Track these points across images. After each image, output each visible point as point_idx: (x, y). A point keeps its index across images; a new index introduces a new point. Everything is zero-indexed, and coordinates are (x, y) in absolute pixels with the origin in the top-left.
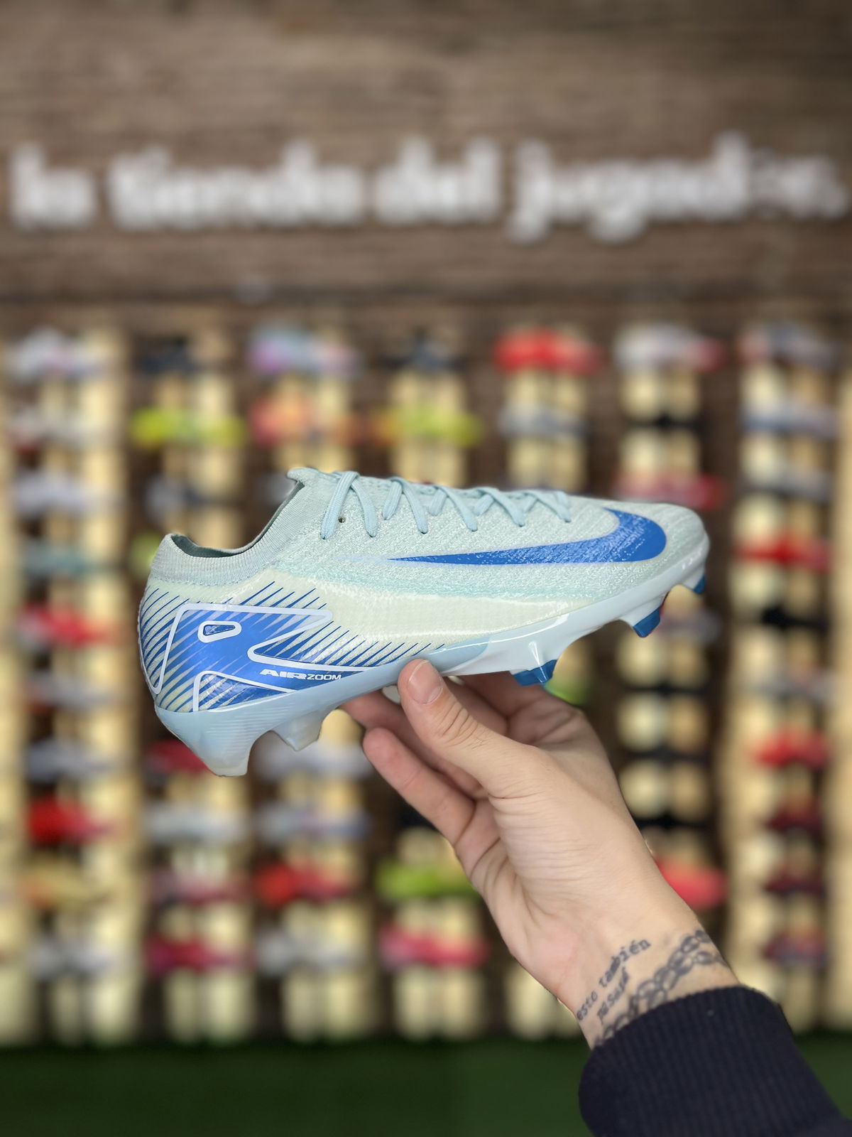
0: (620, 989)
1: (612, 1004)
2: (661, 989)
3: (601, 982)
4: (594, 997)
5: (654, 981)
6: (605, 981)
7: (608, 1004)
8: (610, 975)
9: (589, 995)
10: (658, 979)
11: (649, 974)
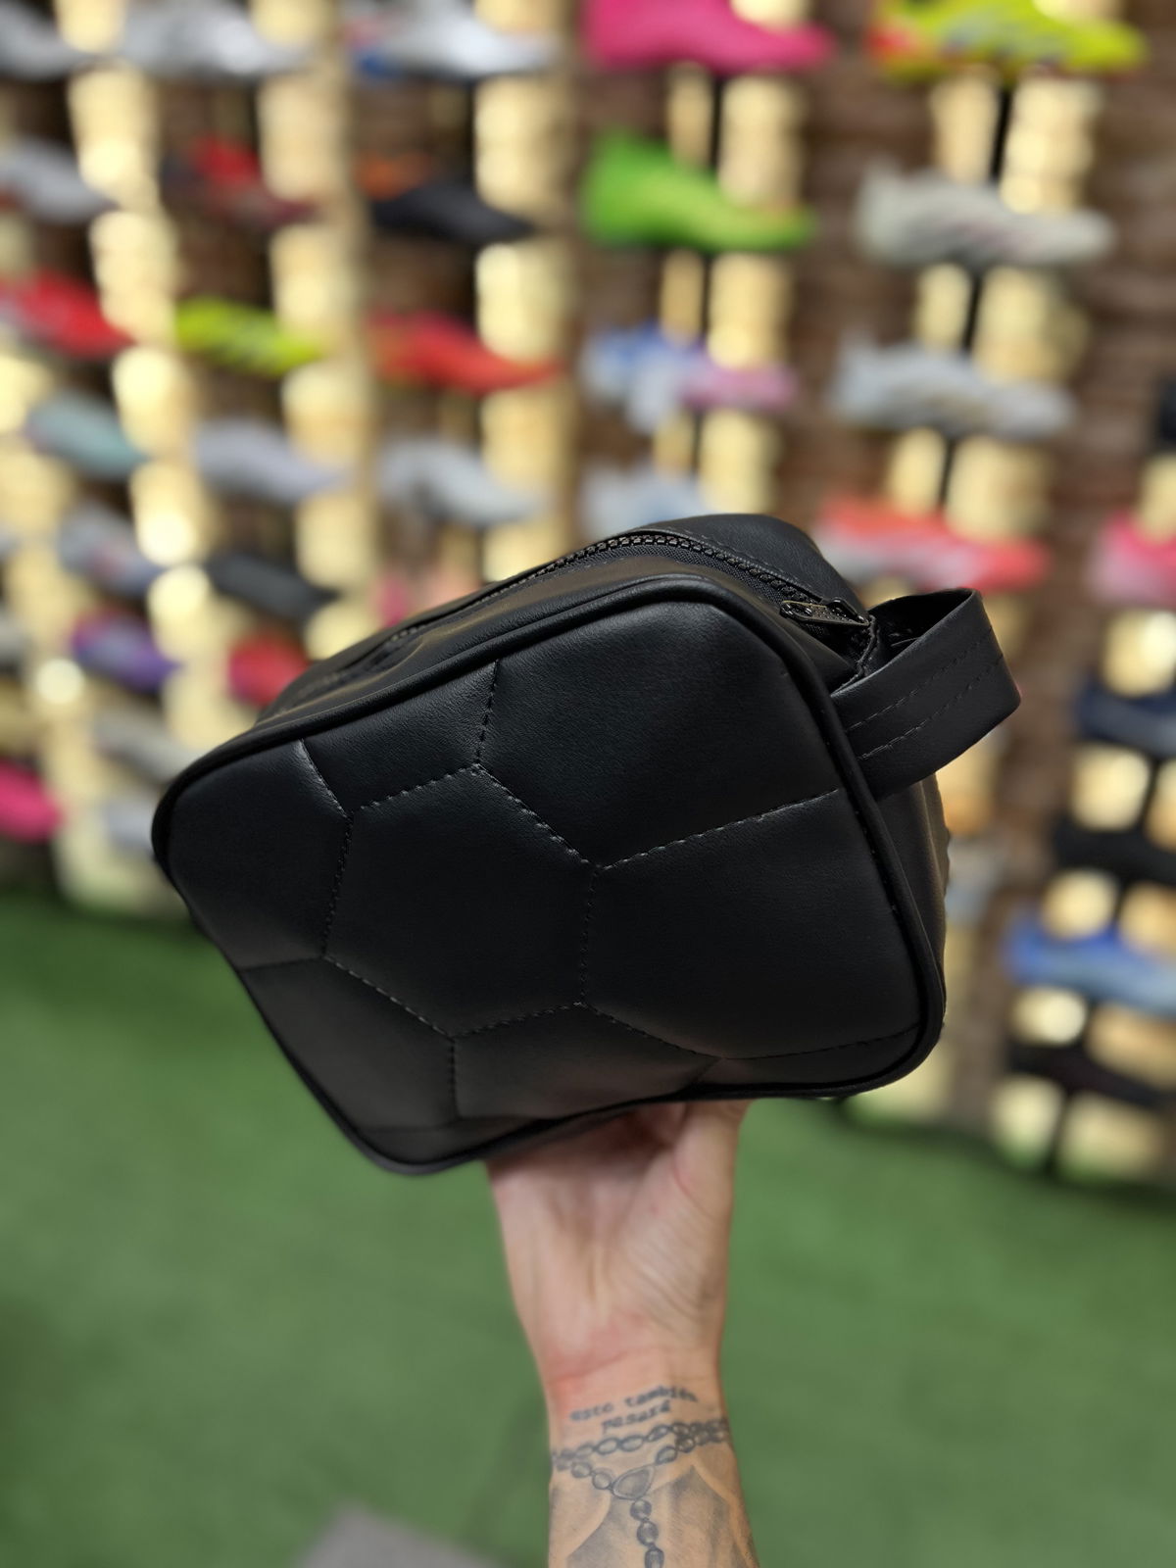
0: (649, 1414)
1: (628, 1423)
2: (693, 1439)
3: (628, 1401)
4: (607, 1408)
5: (689, 1428)
6: (633, 1402)
7: (624, 1421)
8: (642, 1400)
9: (602, 1403)
10: (693, 1429)
11: (688, 1421)
